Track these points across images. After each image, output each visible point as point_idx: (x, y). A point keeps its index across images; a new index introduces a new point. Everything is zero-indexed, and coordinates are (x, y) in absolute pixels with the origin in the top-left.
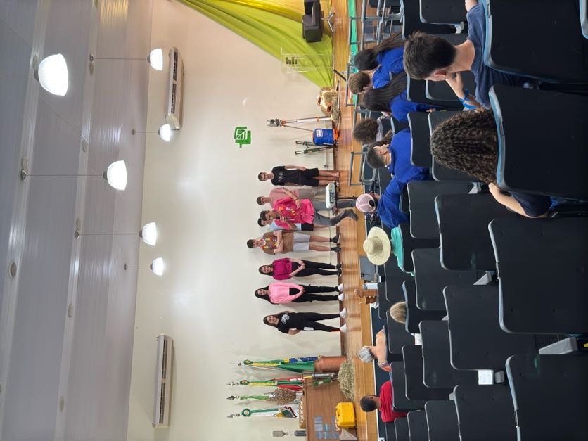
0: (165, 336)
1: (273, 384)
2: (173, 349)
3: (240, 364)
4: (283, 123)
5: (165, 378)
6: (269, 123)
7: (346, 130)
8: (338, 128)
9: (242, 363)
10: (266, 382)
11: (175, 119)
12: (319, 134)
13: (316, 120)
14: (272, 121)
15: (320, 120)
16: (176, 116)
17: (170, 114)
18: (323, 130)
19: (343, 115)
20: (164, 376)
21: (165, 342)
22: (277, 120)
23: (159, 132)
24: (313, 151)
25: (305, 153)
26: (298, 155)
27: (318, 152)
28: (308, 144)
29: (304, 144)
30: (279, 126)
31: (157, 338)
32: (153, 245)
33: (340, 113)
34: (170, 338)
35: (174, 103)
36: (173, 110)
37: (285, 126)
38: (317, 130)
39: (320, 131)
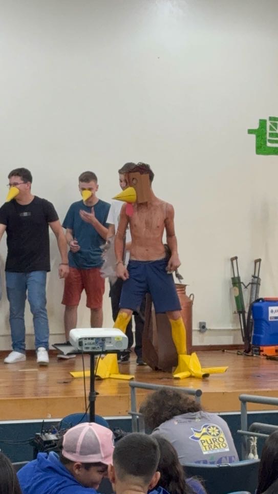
24: (237, 298)
25: (233, 279)
26: (230, 262)
27: (235, 309)
28: (255, 286)
29: (254, 277)
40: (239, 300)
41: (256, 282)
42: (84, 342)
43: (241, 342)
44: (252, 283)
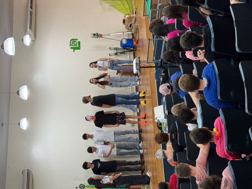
0: (28, 170)
2: (33, 180)
3: (77, 187)
4: (101, 36)
6: (92, 36)
7: (142, 39)
8: (137, 38)
11: (33, 34)
12: (124, 42)
13: (122, 33)
14: (94, 35)
15: (124, 33)
16: (32, 31)
17: (28, 30)
18: (127, 39)
19: (140, 31)
21: (28, 174)
22: (97, 34)
23: (23, 40)
24: (121, 54)
25: (115, 55)
26: (111, 56)
27: (123, 54)
29: (114, 49)
30: (99, 38)
31: (23, 172)
32: (26, 100)
33: (137, 28)
34: (31, 171)
35: (31, 23)
36: (30, 28)
37: (102, 38)
38: (123, 40)
39: (125, 40)
40: (121, 53)
41: (116, 49)
42: (137, 68)
43: (132, 52)
44: (116, 50)
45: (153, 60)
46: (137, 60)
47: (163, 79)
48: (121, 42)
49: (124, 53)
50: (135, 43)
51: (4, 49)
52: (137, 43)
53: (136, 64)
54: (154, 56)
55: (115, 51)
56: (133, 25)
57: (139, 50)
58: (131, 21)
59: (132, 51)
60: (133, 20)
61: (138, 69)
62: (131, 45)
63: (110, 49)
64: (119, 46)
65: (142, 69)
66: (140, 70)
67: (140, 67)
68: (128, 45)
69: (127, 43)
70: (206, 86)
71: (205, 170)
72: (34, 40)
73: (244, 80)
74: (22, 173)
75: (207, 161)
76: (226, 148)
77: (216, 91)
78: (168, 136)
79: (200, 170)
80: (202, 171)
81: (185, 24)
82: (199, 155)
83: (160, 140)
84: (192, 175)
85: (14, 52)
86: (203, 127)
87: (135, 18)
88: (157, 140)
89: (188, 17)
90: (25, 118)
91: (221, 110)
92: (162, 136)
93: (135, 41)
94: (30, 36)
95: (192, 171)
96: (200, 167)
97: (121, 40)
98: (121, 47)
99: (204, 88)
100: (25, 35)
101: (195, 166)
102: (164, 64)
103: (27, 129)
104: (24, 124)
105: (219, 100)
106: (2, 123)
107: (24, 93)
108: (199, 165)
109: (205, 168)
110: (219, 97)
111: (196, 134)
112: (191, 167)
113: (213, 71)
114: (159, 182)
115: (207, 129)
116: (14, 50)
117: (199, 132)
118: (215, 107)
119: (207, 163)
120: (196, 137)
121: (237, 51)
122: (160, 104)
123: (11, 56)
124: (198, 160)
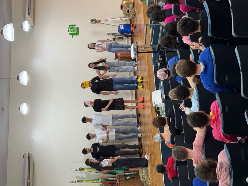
0: (29, 153)
1: (98, 181)
2: (33, 163)
3: (77, 170)
4: (99, 22)
5: (29, 179)
6: (90, 21)
7: (139, 25)
8: (135, 23)
9: (78, 169)
10: (94, 180)
11: (32, 20)
12: (122, 27)
13: (120, 19)
14: (92, 20)
15: (122, 19)
16: (31, 17)
17: (27, 16)
18: (125, 25)
19: (137, 16)
20: (29, 178)
21: (29, 157)
22: (95, 19)
23: (22, 26)
24: (118, 39)
27: (121, 40)
28: (115, 34)
29: (112, 35)
30: (97, 23)
31: (23, 155)
32: (26, 85)
33: (135, 14)
34: (32, 155)
35: (29, 9)
36: (29, 14)
37: (100, 23)
38: (121, 25)
39: (122, 25)
41: (114, 34)
43: (130, 38)
45: (151, 46)
46: (135, 45)
47: (160, 64)
48: (119, 27)
49: (122, 38)
50: (132, 29)
51: (3, 35)
52: (135, 28)
53: (134, 49)
54: (152, 41)
55: (113, 37)
56: (131, 11)
57: (137, 36)
58: (128, 7)
59: (129, 36)
60: (131, 6)
61: (135, 54)
62: (129, 30)
63: (108, 35)
64: (117, 31)
65: (140, 55)
66: (138, 55)
67: (138, 52)
68: (125, 30)
69: (125, 29)
70: (202, 70)
71: (202, 153)
72: (33, 25)
73: (240, 64)
74: (23, 157)
75: (204, 144)
76: (223, 131)
77: (213, 75)
78: (166, 120)
79: (197, 153)
80: (199, 154)
81: (182, 9)
82: (196, 138)
83: (157, 124)
84: (189, 158)
85: (14, 38)
86: (200, 111)
87: (132, 4)
88: (155, 123)
89: (185, 2)
90: (26, 103)
91: (217, 94)
92: (160, 120)
93: (132, 26)
94: (29, 22)
95: (189, 154)
96: (197, 151)
97: (119, 26)
98: (119, 32)
99: (201, 73)
100: (24, 21)
101: (192, 149)
102: (161, 49)
103: (27, 113)
104: (25, 109)
105: (216, 84)
106: (3, 108)
107: (24, 78)
108: (196, 148)
109: (202, 151)
110: (215, 82)
111: (193, 117)
112: (188, 149)
113: (210, 55)
114: (157, 165)
115: (204, 113)
116: (14, 36)
117: (196, 116)
118: (211, 91)
119: (203, 146)
120: (193, 121)
121: (233, 36)
122: (157, 89)
123: (11, 42)
124: (195, 143)
